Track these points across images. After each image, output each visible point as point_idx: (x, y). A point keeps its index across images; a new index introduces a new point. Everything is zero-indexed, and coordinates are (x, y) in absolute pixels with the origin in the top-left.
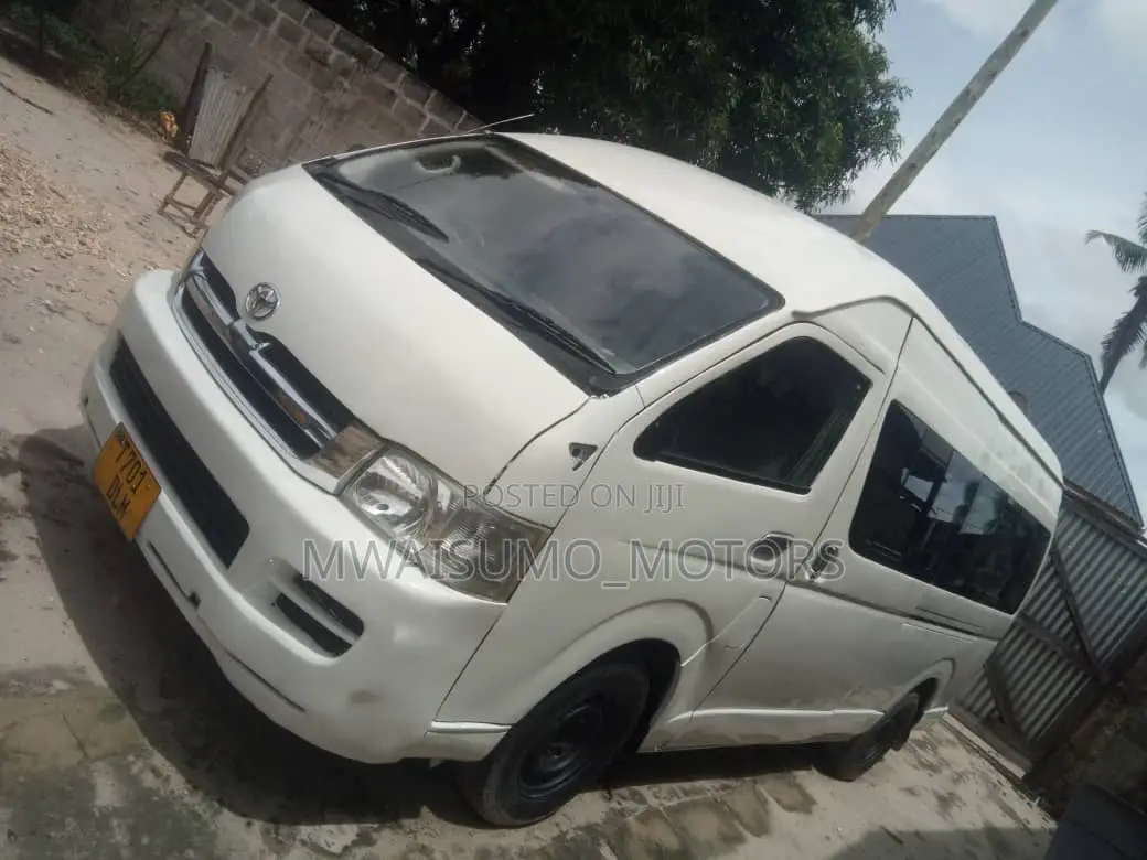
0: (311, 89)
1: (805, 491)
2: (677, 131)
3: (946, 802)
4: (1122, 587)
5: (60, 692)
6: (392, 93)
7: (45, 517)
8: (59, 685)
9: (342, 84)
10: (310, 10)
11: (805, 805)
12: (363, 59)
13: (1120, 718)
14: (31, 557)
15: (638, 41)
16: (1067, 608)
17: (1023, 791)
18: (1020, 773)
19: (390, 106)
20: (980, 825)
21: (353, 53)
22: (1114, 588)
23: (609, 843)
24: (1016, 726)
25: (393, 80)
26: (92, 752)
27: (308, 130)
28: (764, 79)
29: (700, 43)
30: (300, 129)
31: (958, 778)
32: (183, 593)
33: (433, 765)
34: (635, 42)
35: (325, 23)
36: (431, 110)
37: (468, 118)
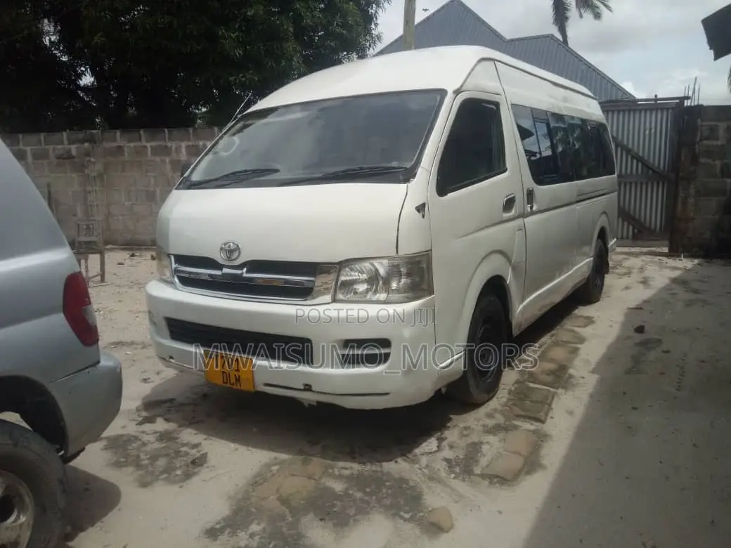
0: (74, 175)
1: (505, 170)
2: (274, 65)
3: (645, 282)
4: (650, 129)
5: (278, 470)
6: (120, 147)
7: (190, 424)
8: (275, 468)
9: (90, 161)
10: (42, 136)
11: (589, 321)
12: (92, 140)
13: (692, 191)
14: (205, 439)
15: (221, 31)
16: (633, 157)
17: (673, 256)
18: (666, 250)
19: (123, 155)
20: (667, 281)
21: (83, 141)
22: (647, 132)
23: (530, 382)
24: (649, 229)
25: (115, 140)
26: (317, 477)
27: (91, 198)
28: (298, 6)
29: (253, 10)
30: (86, 199)
31: (642, 269)
32: (300, 390)
33: (444, 390)
34: (220, 33)
35: (56, 136)
36: (147, 142)
37: (169, 131)
